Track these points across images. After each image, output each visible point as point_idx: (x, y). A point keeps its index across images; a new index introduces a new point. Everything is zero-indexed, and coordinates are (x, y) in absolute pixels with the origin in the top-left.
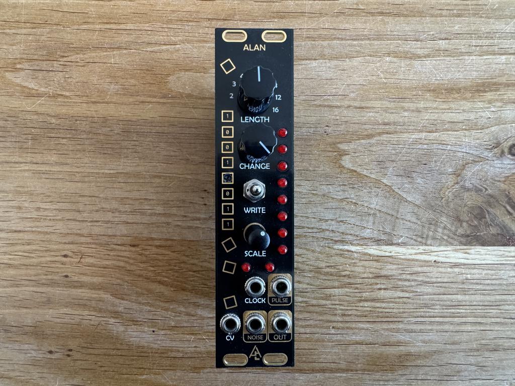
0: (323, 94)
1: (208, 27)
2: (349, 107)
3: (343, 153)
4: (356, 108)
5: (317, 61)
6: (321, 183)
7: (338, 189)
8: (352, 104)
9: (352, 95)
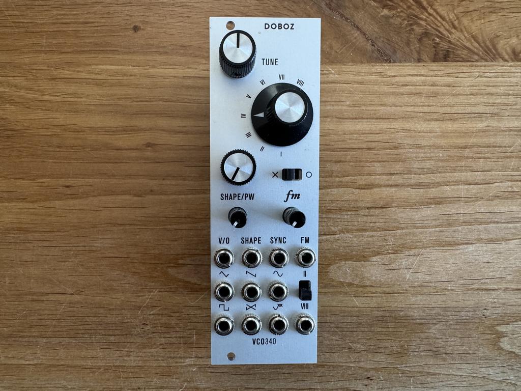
0: (481, 278)
1: (367, 216)
2: (506, 289)
3: (501, 335)
4: (513, 290)
5: (474, 245)
6: (481, 366)
7: (498, 371)
8: (509, 286)
9: (509, 277)
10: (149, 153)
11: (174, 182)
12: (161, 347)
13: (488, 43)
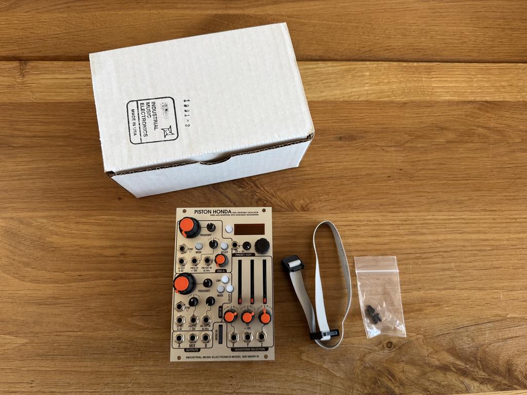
10: (122, 259)
11: (133, 273)
12: (122, 360)
13: (289, 203)
